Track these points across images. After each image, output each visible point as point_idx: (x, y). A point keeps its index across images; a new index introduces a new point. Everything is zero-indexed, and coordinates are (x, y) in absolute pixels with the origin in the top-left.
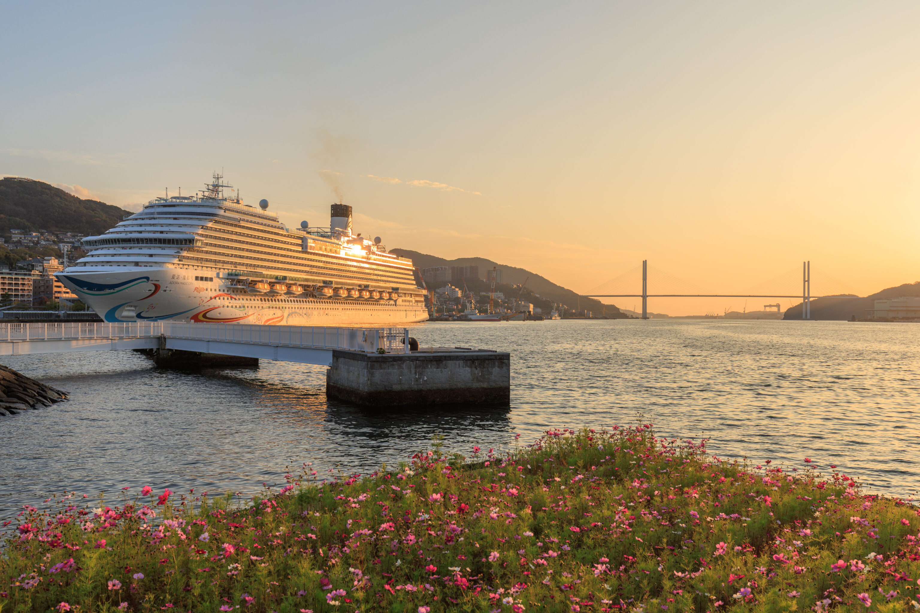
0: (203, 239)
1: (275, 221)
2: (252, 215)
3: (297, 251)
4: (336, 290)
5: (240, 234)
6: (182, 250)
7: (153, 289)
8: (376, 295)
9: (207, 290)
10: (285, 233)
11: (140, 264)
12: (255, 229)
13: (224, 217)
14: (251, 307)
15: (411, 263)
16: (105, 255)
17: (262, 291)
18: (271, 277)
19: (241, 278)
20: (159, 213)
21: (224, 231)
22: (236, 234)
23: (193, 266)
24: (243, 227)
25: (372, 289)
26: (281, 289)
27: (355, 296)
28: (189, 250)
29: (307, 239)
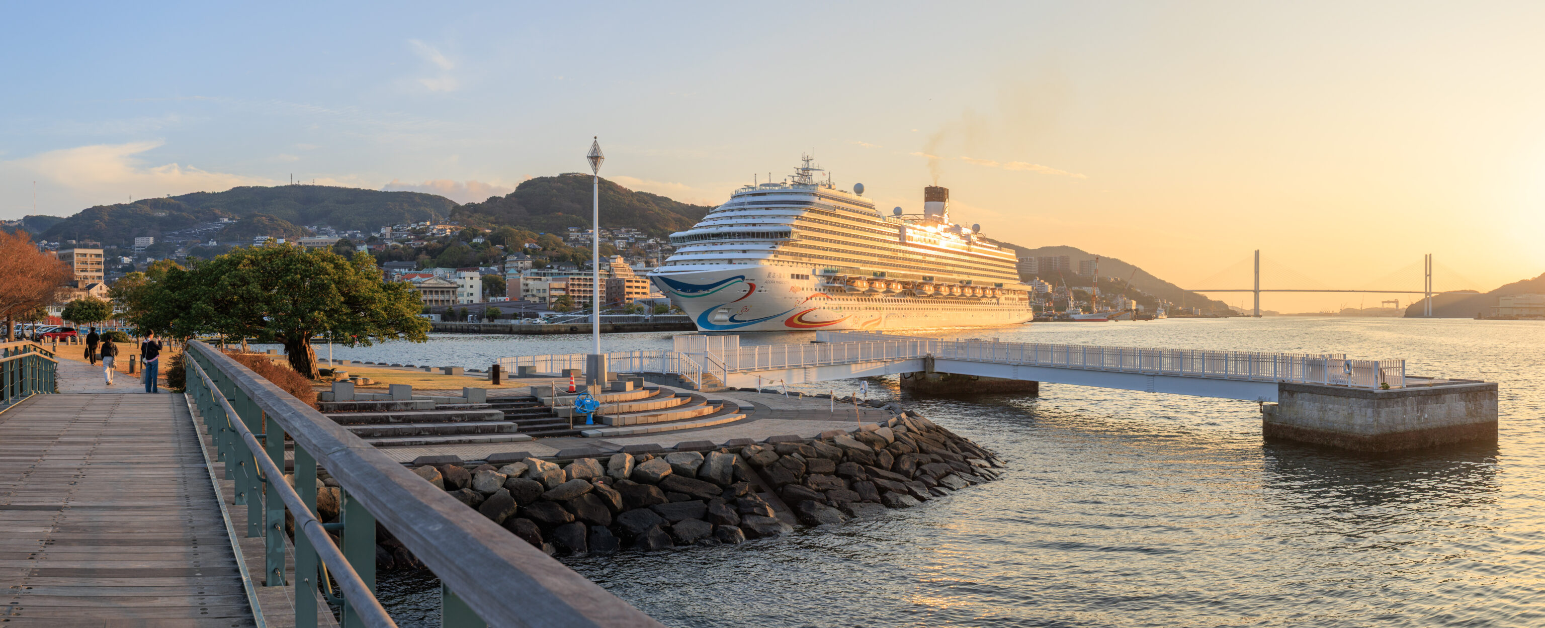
0: (800, 231)
1: (871, 208)
2: (847, 202)
3: (894, 243)
4: (937, 287)
5: (835, 224)
6: (776, 244)
7: (748, 289)
8: (979, 292)
9: (803, 289)
10: (881, 222)
11: (734, 262)
12: (850, 218)
13: (819, 205)
14: (848, 308)
15: (1014, 255)
16: (696, 252)
17: (861, 289)
18: (868, 273)
19: (838, 275)
20: (749, 203)
21: (819, 221)
22: (832, 224)
23: (788, 262)
24: (839, 216)
25: (974, 286)
26: (880, 286)
27: (957, 294)
28: (786, 244)
29: (905, 229)
